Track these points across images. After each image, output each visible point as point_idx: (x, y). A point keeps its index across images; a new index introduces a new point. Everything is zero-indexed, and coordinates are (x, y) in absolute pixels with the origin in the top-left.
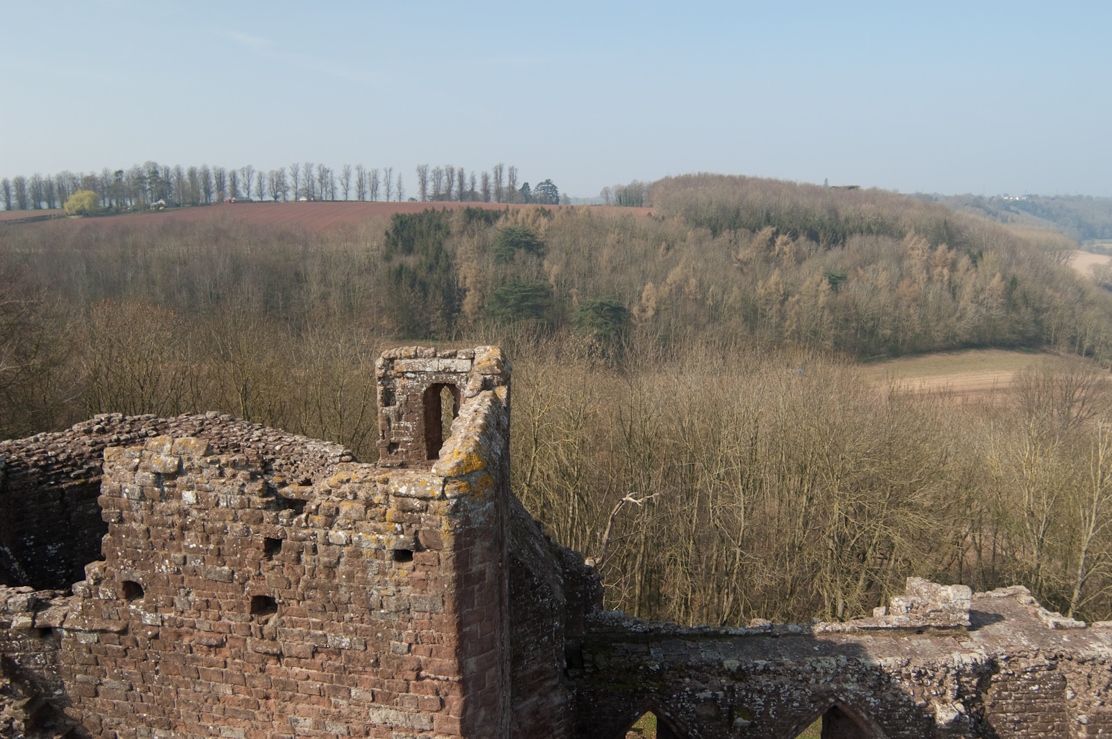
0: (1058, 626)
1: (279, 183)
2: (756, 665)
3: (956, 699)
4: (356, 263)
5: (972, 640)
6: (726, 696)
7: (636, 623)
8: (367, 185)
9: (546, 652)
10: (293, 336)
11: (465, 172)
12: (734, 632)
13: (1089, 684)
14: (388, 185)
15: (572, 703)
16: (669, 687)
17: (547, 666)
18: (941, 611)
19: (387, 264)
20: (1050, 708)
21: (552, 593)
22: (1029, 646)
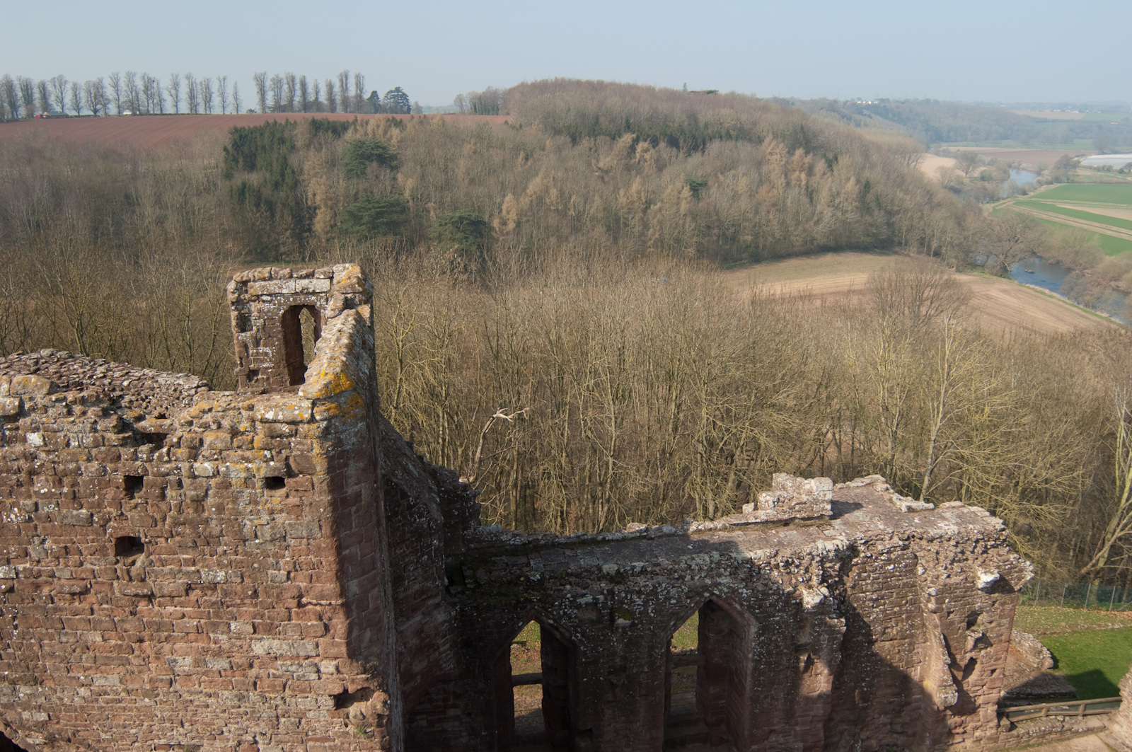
0: (910, 509)
1: (97, 95)
2: (634, 567)
3: (820, 584)
4: (194, 182)
5: (834, 528)
6: (606, 599)
7: (515, 536)
8: (200, 96)
9: (426, 571)
10: (130, 264)
11: (308, 80)
12: (611, 538)
13: (937, 559)
14: (223, 95)
15: (455, 620)
16: (551, 596)
17: (429, 584)
18: (805, 503)
19: (228, 183)
20: (904, 584)
21: (429, 512)
22: (885, 530)
